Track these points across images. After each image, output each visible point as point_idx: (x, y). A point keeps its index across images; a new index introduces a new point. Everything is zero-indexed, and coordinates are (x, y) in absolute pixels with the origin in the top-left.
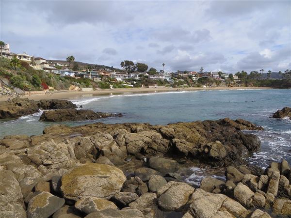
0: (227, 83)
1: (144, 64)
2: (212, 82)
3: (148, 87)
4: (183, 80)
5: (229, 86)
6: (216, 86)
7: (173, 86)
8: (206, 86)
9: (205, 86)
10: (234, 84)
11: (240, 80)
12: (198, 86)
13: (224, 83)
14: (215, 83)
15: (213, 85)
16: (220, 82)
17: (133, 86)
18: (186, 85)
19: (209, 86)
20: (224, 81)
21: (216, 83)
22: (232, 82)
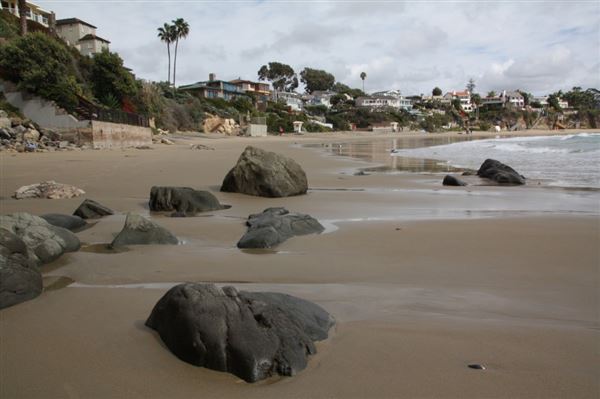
0: (549, 119)
1: (323, 72)
2: (515, 116)
3: (371, 130)
4: (443, 113)
5: (555, 125)
6: (524, 126)
7: (427, 127)
8: (501, 127)
9: (498, 128)
10: (566, 121)
11: (576, 112)
12: (484, 128)
13: (543, 119)
14: (521, 119)
15: (517, 125)
16: (534, 115)
17: (331, 126)
18: (455, 125)
19: (509, 126)
20: (542, 115)
21: (525, 118)
22: (561, 118)
